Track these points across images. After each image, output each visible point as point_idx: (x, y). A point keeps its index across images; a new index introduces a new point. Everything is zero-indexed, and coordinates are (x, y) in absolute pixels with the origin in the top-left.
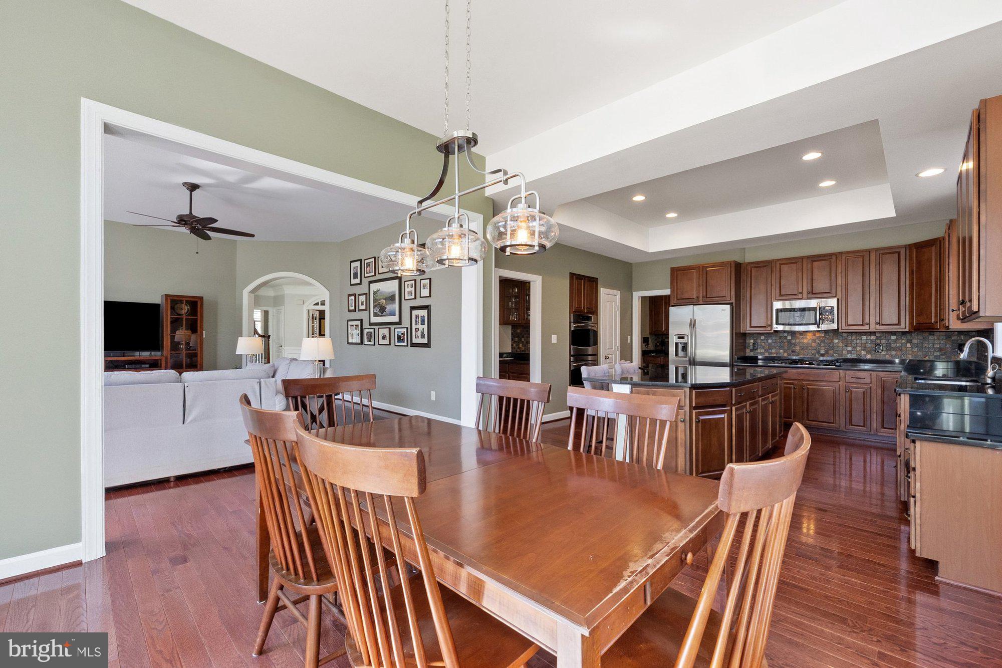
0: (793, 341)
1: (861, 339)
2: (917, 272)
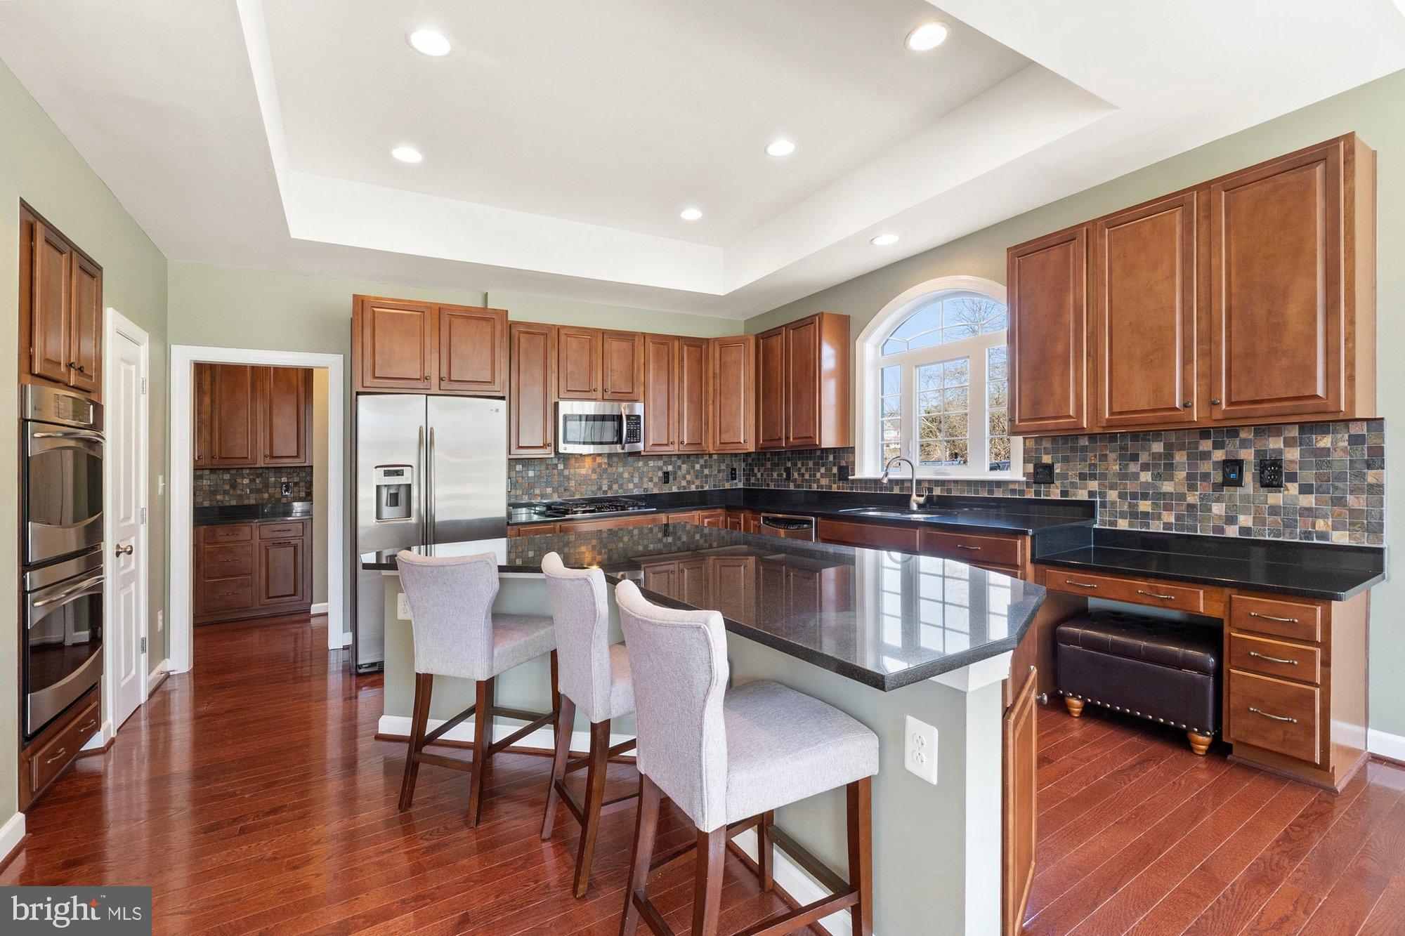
0: (566, 473)
1: (648, 465)
2: (720, 377)
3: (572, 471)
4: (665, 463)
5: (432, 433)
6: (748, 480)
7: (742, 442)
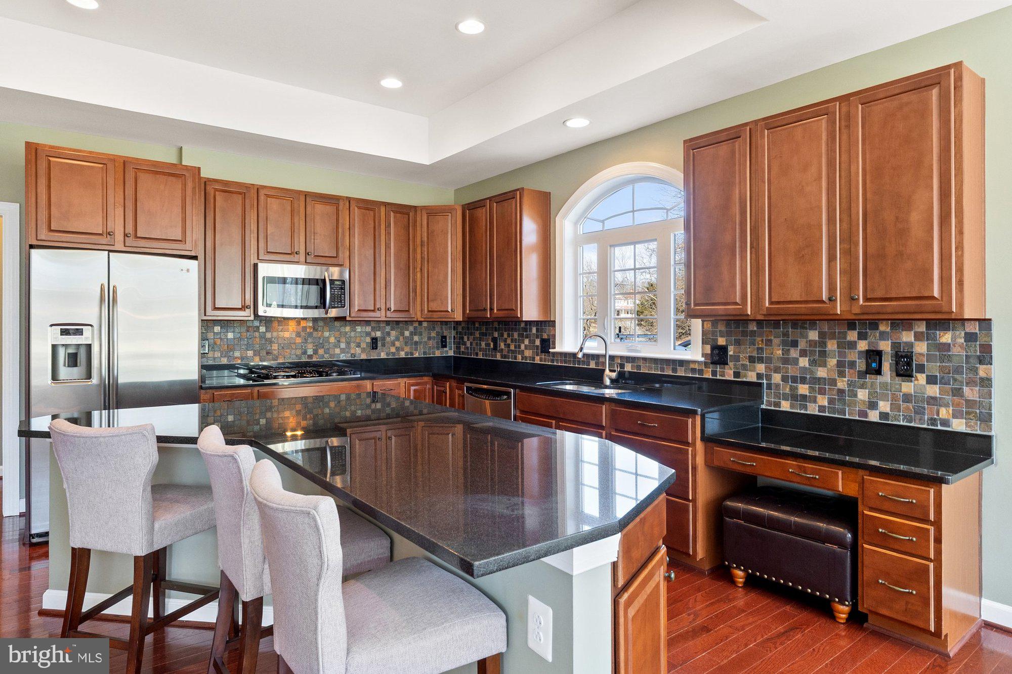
0: (268, 335)
1: (355, 331)
2: (428, 245)
3: (275, 334)
4: (373, 329)
5: (115, 292)
6: (458, 348)
7: (449, 310)
